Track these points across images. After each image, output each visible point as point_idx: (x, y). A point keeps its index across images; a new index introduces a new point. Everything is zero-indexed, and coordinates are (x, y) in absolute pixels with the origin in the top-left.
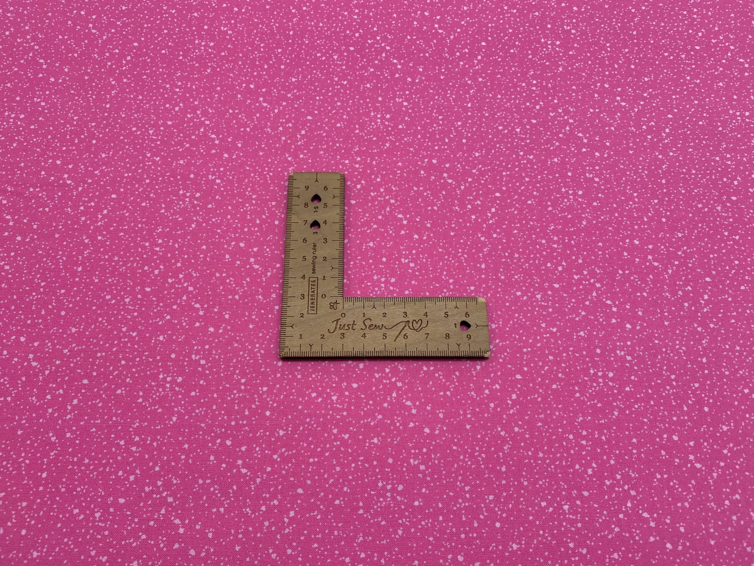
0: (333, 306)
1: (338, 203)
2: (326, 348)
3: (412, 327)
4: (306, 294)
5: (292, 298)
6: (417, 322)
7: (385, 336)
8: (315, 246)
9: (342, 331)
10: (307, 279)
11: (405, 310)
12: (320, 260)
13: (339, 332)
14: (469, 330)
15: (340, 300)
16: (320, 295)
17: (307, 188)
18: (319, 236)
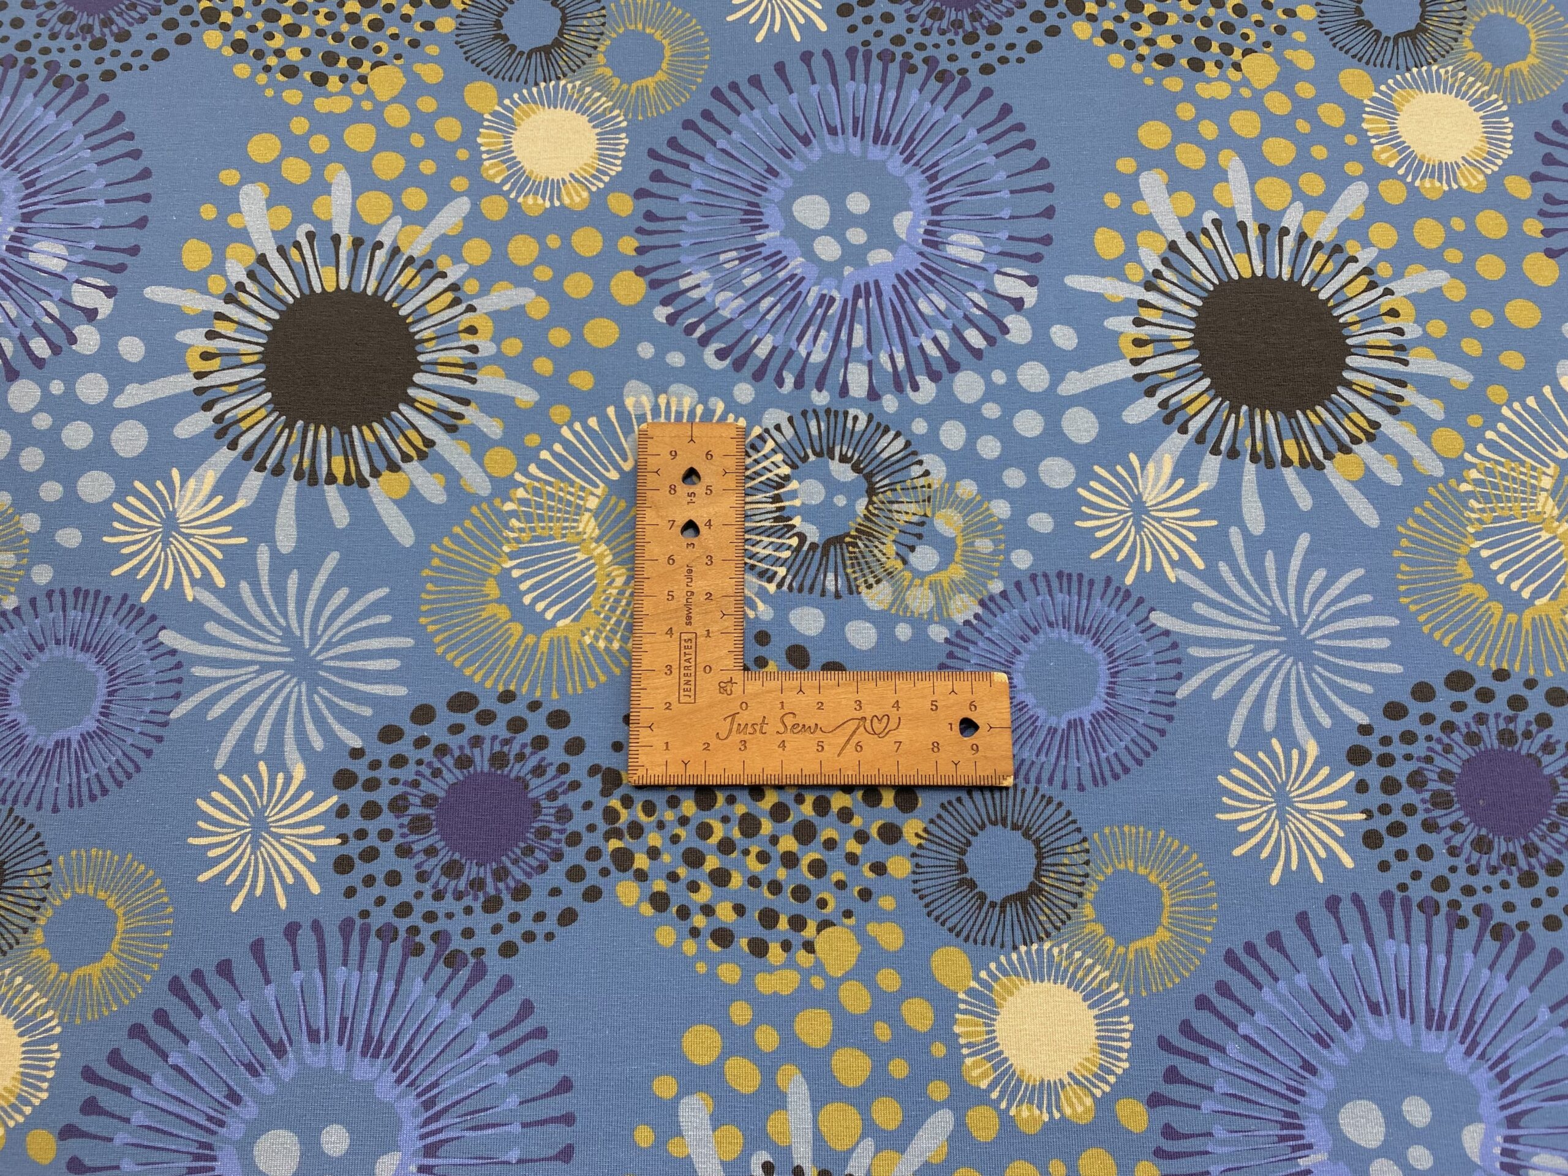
1: (733, 485)
2: (713, 768)
4: (675, 666)
5: (649, 674)
6: (880, 720)
7: (821, 746)
8: (690, 571)
10: (676, 635)
13: (736, 738)
14: (976, 734)
15: (738, 676)
17: (674, 454)
18: (698, 551)
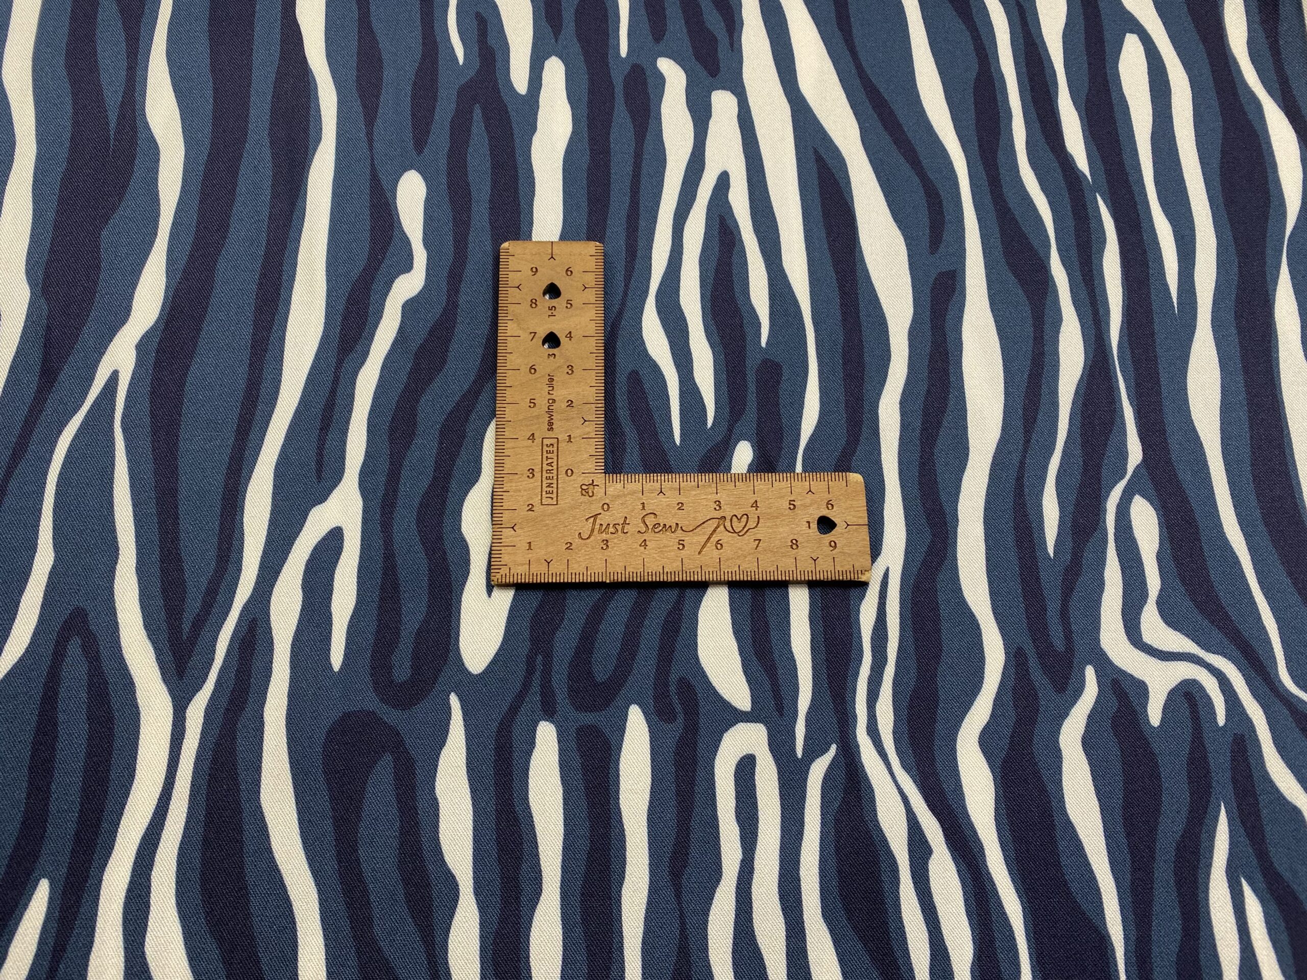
0: (586, 490)
1: (592, 299)
2: (576, 566)
3: (730, 529)
4: (537, 469)
5: (511, 477)
7: (682, 544)
8: (551, 380)
9: (604, 536)
10: (538, 441)
11: (718, 497)
12: (561, 405)
13: (598, 537)
14: (832, 532)
15: (600, 479)
16: (562, 470)
17: (535, 271)
18: (559, 361)
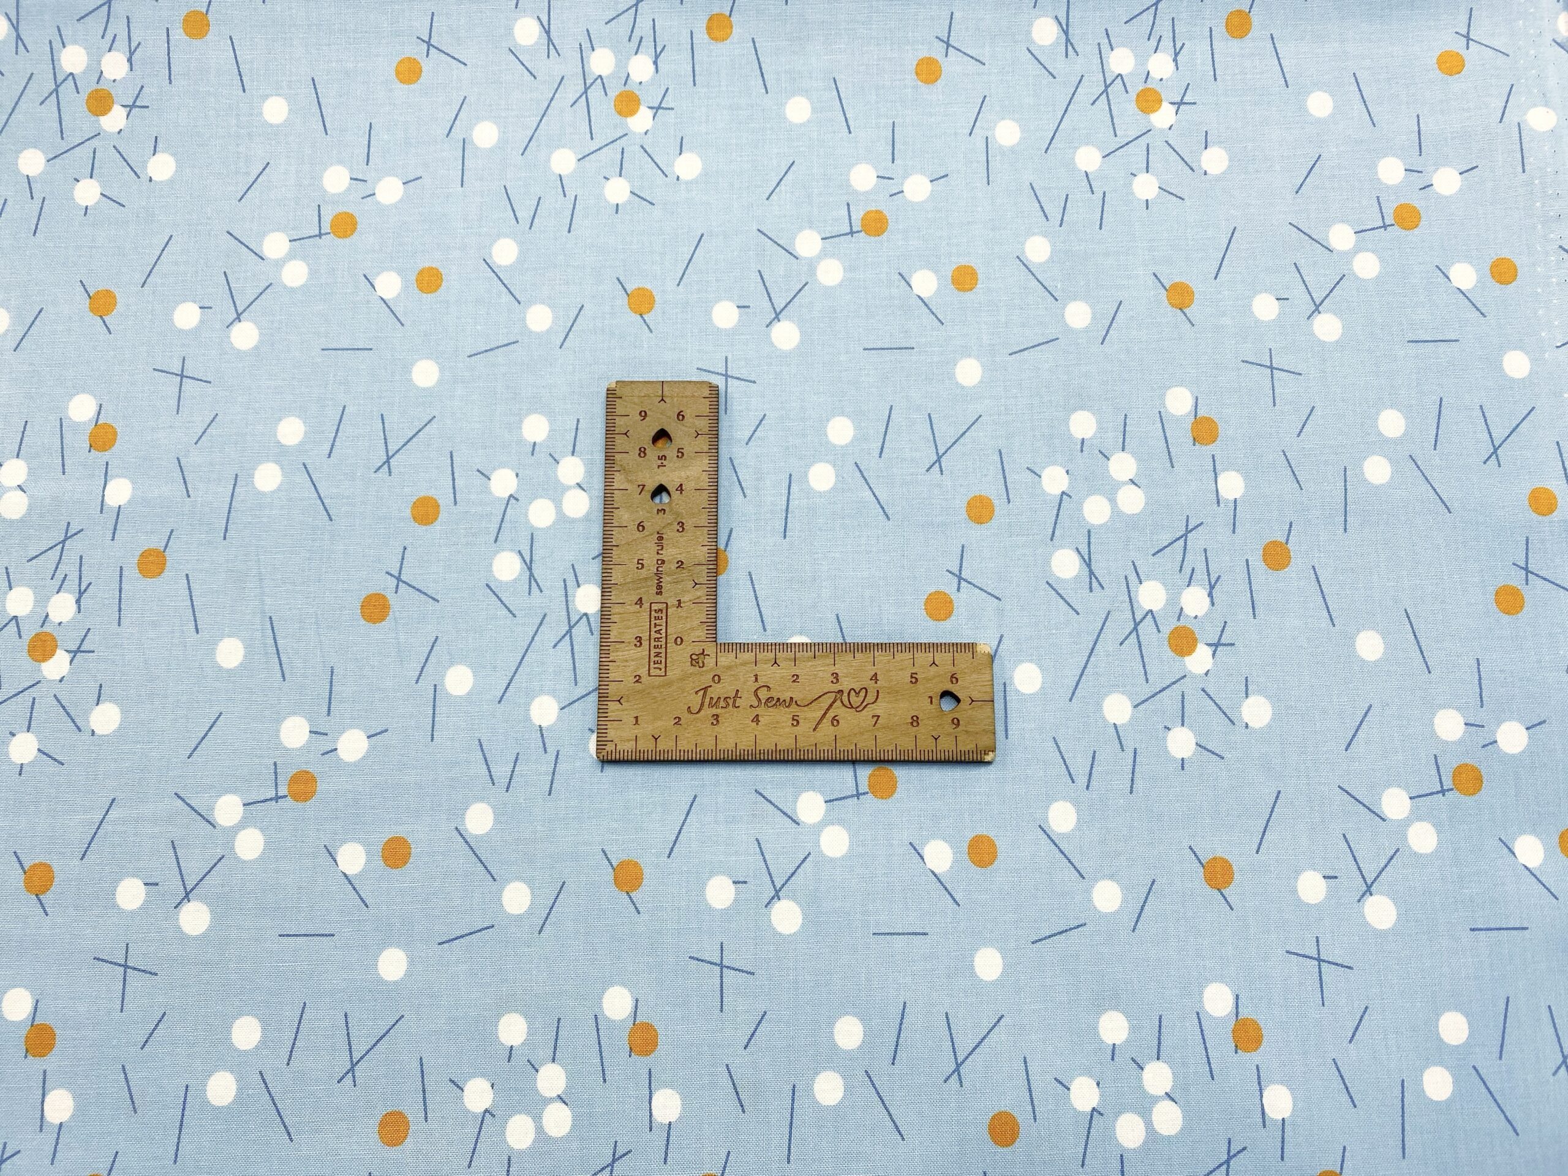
0: (697, 660)
1: (706, 448)
2: (685, 742)
3: (846, 702)
4: (645, 636)
5: (617, 645)
6: (857, 694)
7: (796, 722)
8: (661, 538)
10: (646, 605)
11: (832, 669)
12: (670, 566)
13: (708, 712)
15: (710, 649)
16: (671, 639)
17: (644, 415)
18: (669, 517)
